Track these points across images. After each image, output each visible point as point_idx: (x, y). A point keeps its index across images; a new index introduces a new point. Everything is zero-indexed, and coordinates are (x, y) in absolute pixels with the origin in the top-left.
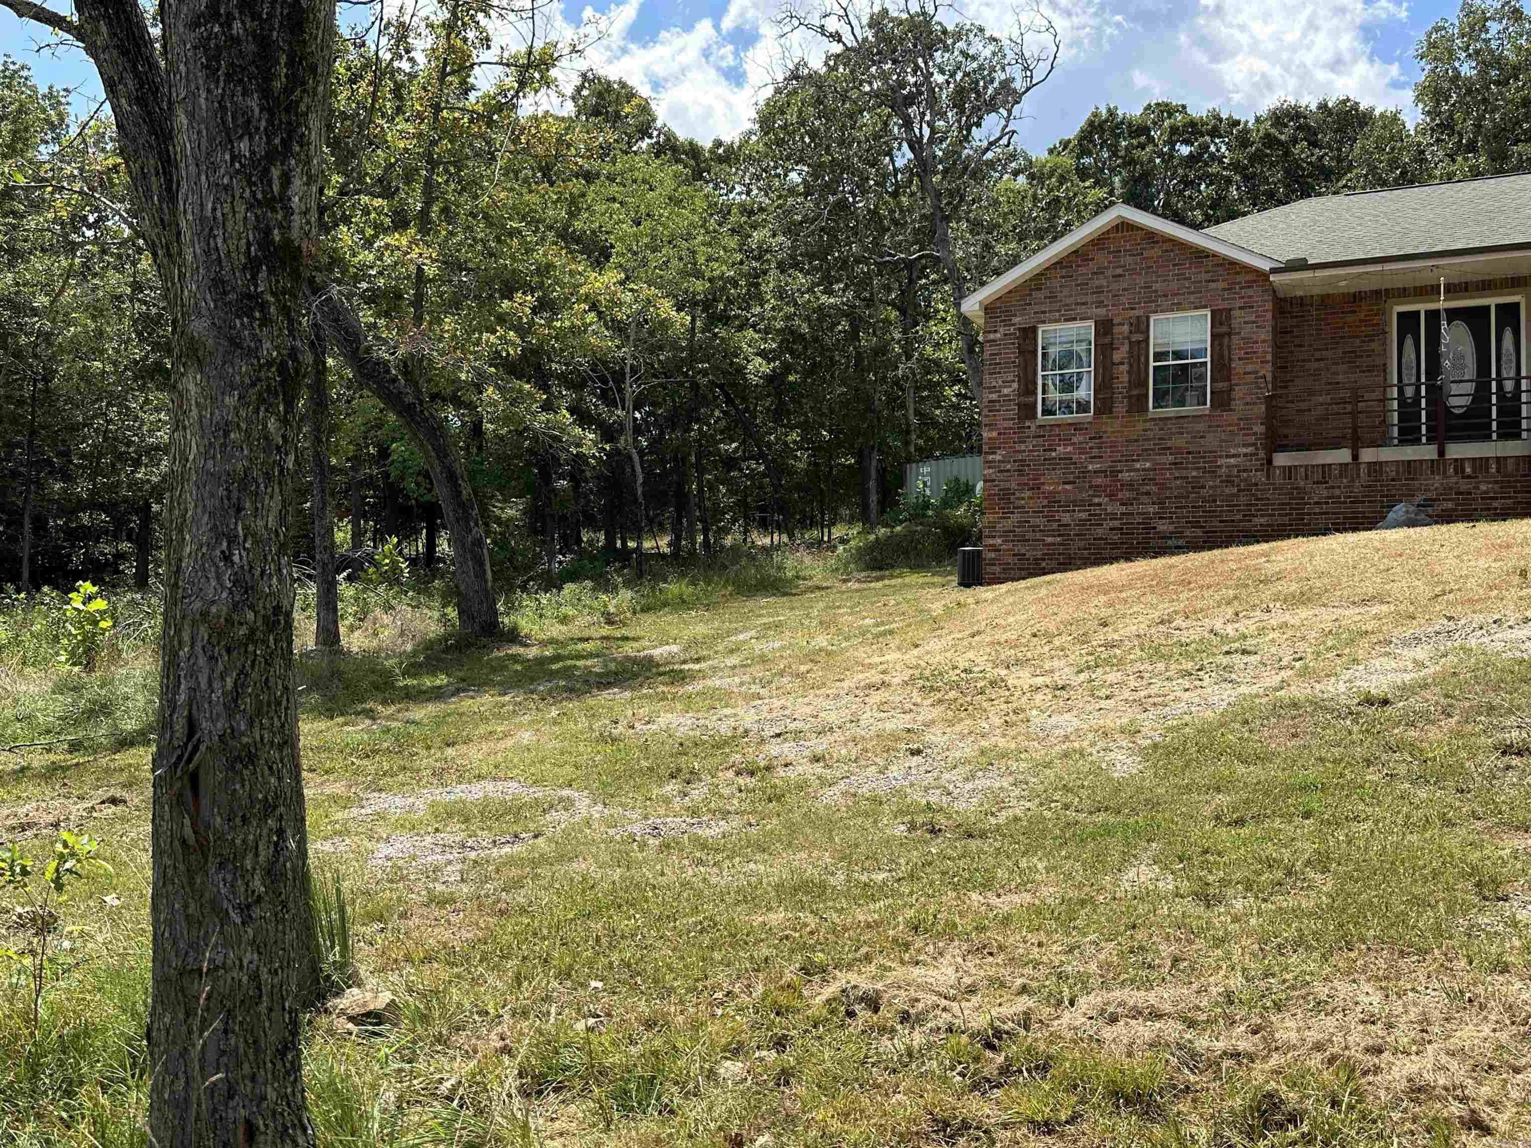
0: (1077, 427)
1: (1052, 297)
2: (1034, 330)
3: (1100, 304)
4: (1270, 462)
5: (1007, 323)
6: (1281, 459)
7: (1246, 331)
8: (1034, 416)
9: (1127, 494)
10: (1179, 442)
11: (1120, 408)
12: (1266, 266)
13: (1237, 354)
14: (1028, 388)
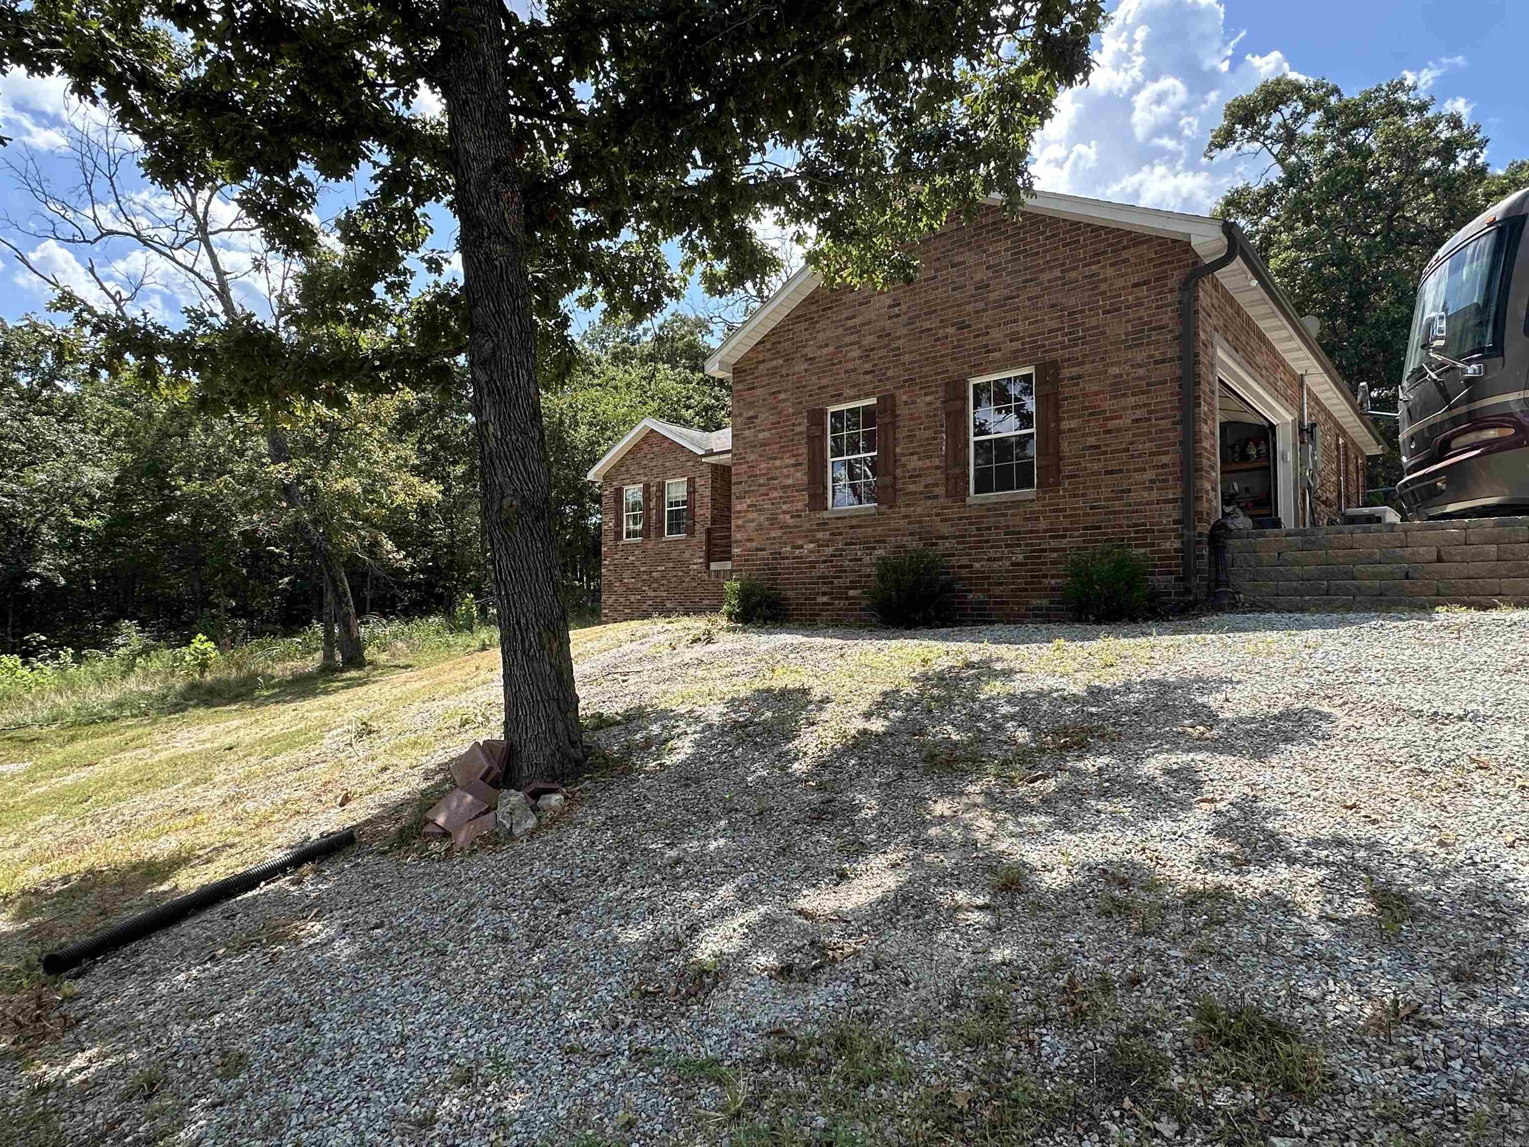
0: (636, 545)
1: (627, 471)
2: (621, 489)
3: (645, 475)
4: (708, 567)
5: (611, 485)
6: (714, 566)
7: (700, 490)
8: (621, 538)
9: (655, 585)
10: (674, 555)
11: (653, 535)
12: (700, 452)
13: (698, 504)
14: (619, 523)
